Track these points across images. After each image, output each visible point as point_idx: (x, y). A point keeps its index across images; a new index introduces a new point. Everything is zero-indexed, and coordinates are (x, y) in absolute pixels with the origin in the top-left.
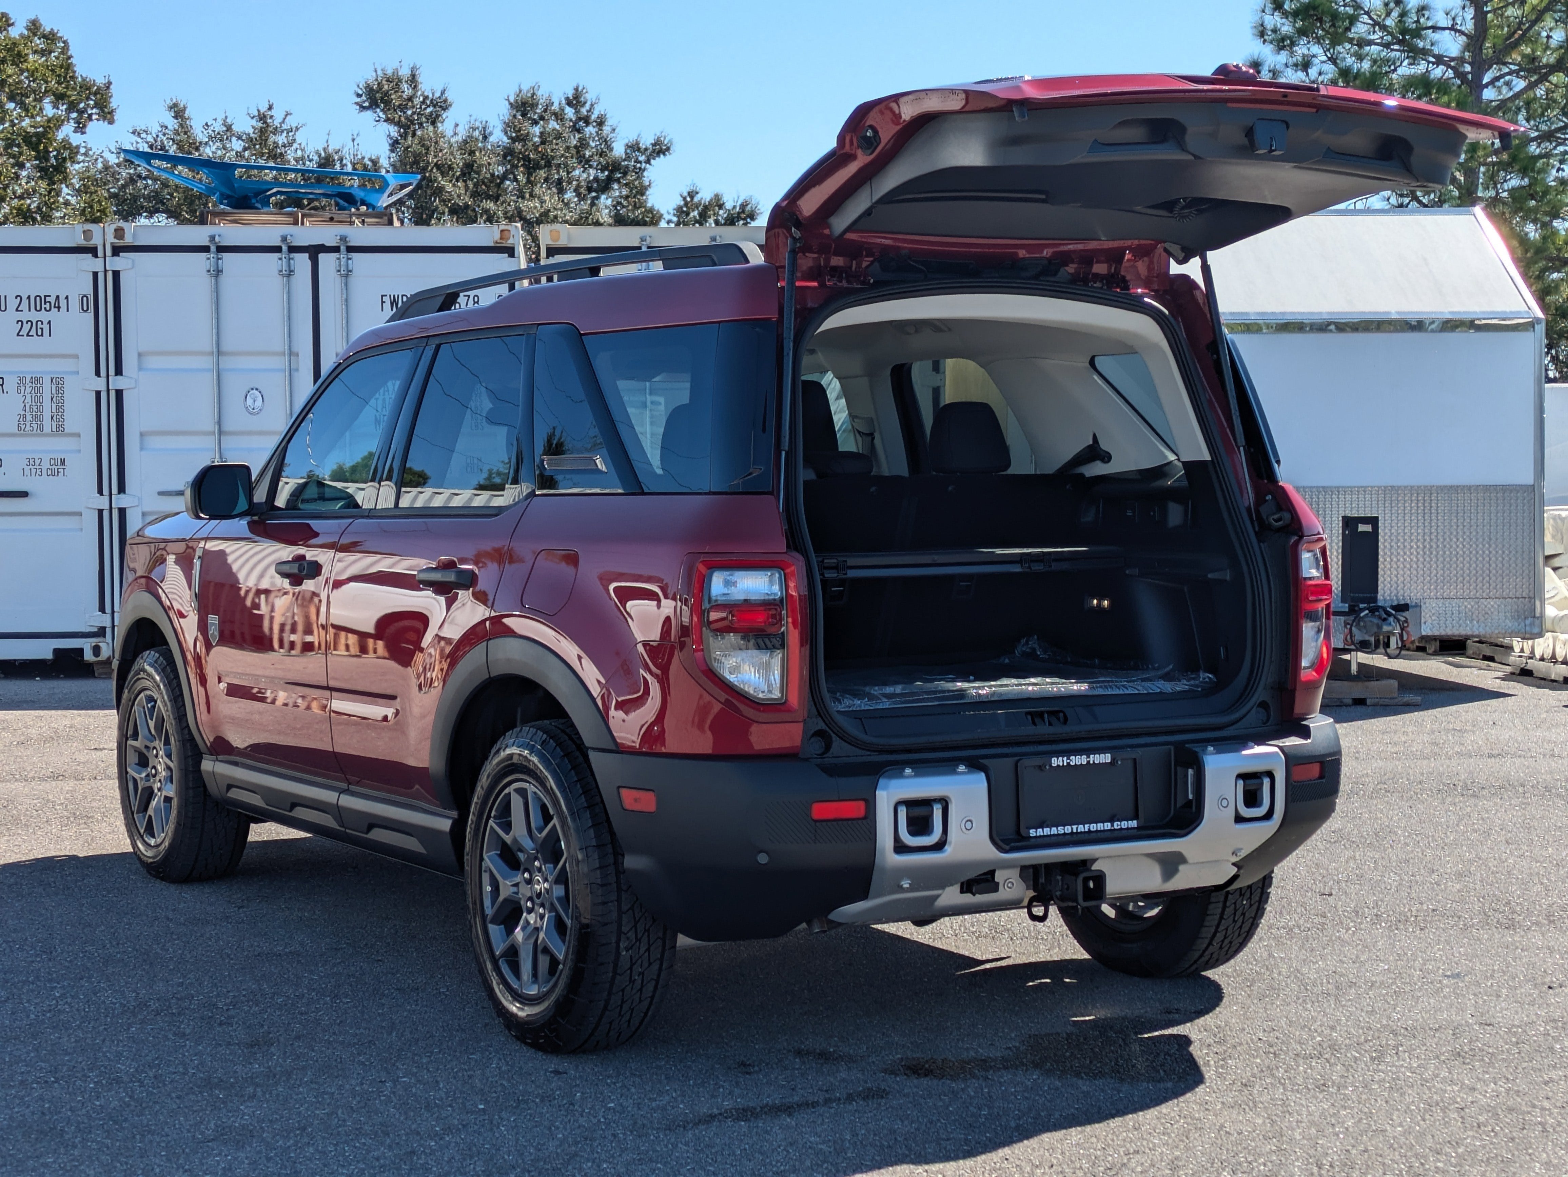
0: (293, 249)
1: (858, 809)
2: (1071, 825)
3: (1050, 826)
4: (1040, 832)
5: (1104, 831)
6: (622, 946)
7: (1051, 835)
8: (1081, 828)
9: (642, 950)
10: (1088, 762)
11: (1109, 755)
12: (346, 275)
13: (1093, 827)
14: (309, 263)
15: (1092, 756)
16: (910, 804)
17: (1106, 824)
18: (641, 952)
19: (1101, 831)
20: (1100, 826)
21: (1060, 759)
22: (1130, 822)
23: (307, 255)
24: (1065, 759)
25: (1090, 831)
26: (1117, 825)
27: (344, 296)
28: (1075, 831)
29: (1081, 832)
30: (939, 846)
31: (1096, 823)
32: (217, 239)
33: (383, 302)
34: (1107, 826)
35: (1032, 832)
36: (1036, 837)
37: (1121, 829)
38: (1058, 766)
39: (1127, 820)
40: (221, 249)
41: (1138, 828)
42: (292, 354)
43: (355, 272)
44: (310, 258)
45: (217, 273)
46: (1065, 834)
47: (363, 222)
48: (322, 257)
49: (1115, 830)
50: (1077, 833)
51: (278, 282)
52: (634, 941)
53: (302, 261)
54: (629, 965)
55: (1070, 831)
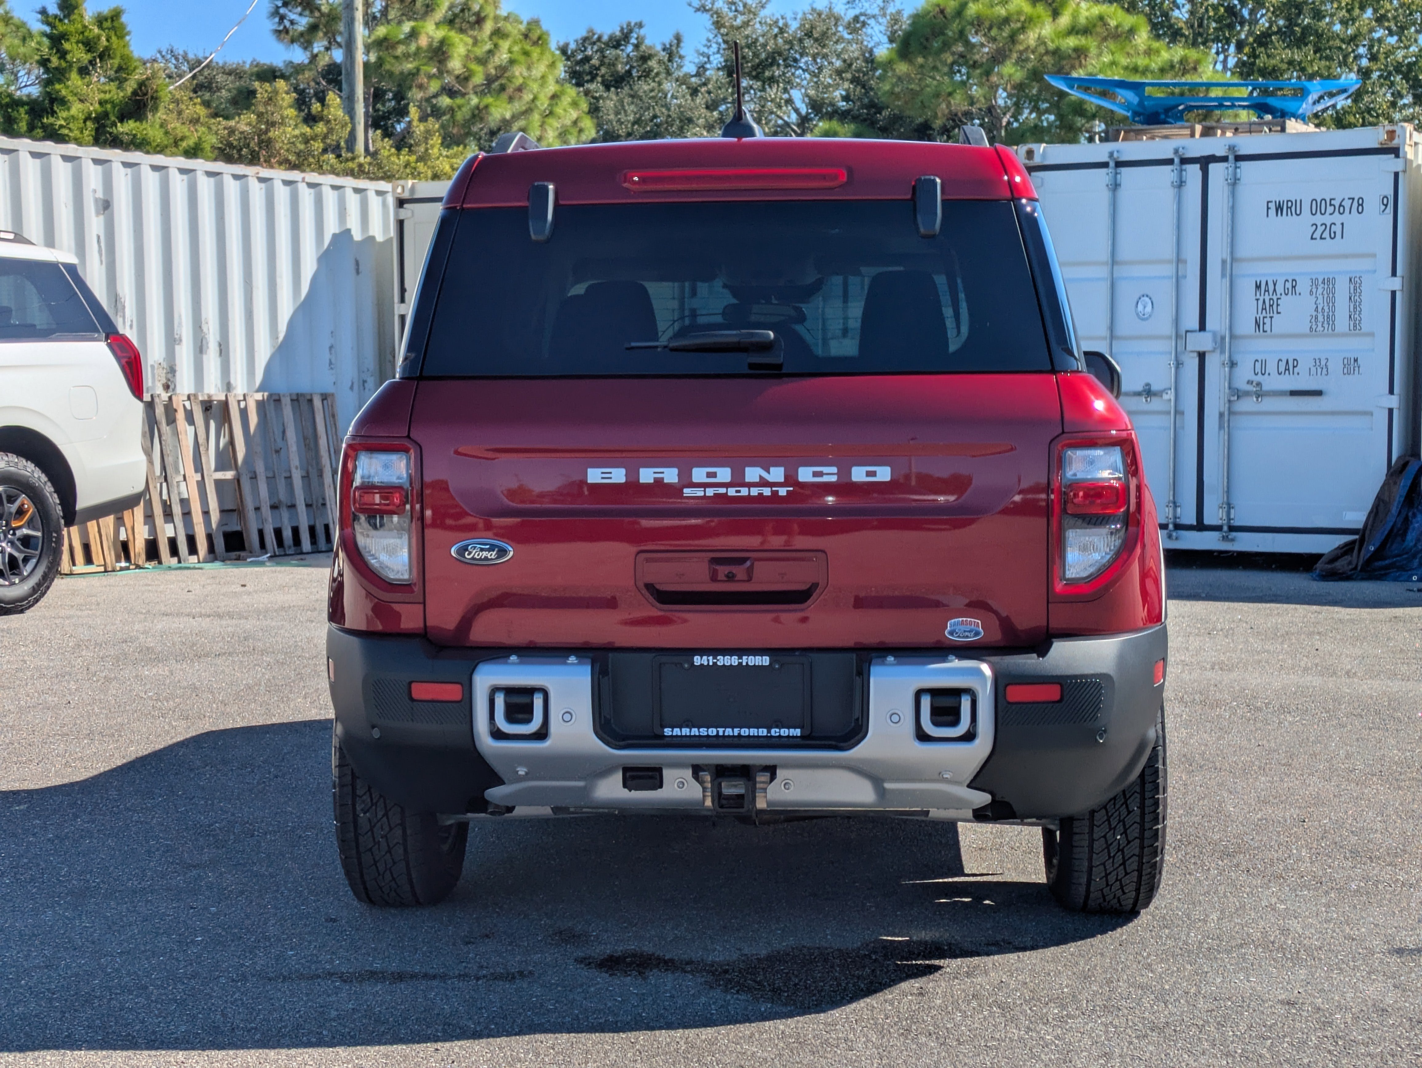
0: (1184, 161)
1: (452, 692)
2: (716, 727)
3: (691, 726)
4: (677, 731)
5: (758, 737)
6: (358, 808)
7: (690, 736)
8: (729, 732)
9: (380, 814)
10: (740, 664)
11: (768, 658)
12: (1234, 182)
13: (745, 732)
14: (1200, 173)
15: (745, 658)
16: (510, 691)
17: (760, 730)
18: (379, 816)
19: (754, 736)
20: (753, 732)
21: (705, 658)
22: (792, 730)
23: (1198, 166)
24: (711, 658)
25: (739, 736)
26: (775, 732)
27: (1231, 204)
28: (721, 734)
29: (729, 736)
30: (542, 734)
31: (749, 728)
32: (1115, 155)
33: (1268, 208)
34: (763, 732)
35: (667, 731)
36: (672, 736)
37: (780, 736)
38: (702, 665)
39: (789, 728)
40: (1119, 164)
41: (802, 737)
42: (1179, 260)
43: (1243, 181)
44: (1201, 169)
45: (1115, 186)
46: (708, 736)
47: (1270, 130)
48: (1212, 167)
49: (771, 737)
50: (724, 736)
51: (1171, 193)
52: (370, 804)
53: (1194, 171)
54: (368, 827)
55: (715, 733)
